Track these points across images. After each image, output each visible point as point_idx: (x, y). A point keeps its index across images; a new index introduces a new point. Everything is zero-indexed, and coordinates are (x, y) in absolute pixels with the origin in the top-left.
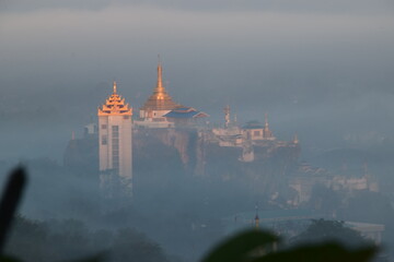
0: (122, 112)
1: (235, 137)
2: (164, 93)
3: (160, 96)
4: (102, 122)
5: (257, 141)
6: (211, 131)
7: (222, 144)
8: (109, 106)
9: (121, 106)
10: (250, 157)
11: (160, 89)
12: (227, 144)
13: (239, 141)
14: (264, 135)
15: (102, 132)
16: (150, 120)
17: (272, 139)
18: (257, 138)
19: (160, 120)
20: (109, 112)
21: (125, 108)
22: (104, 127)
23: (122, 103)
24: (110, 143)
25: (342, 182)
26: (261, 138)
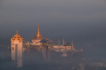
0: (18, 40)
1: (61, 49)
2: (40, 34)
3: (38, 35)
4: (12, 43)
5: (68, 50)
6: (53, 47)
7: (56, 51)
8: (15, 38)
9: (19, 38)
10: (65, 55)
11: (38, 33)
12: (58, 51)
13: (62, 50)
14: (71, 48)
15: (12, 46)
16: (35, 43)
17: (74, 49)
18: (68, 49)
19: (38, 43)
20: (14, 40)
21: (20, 38)
22: (13, 44)
23: (19, 37)
24: (15, 49)
25: (95, 64)
26: (70, 49)
